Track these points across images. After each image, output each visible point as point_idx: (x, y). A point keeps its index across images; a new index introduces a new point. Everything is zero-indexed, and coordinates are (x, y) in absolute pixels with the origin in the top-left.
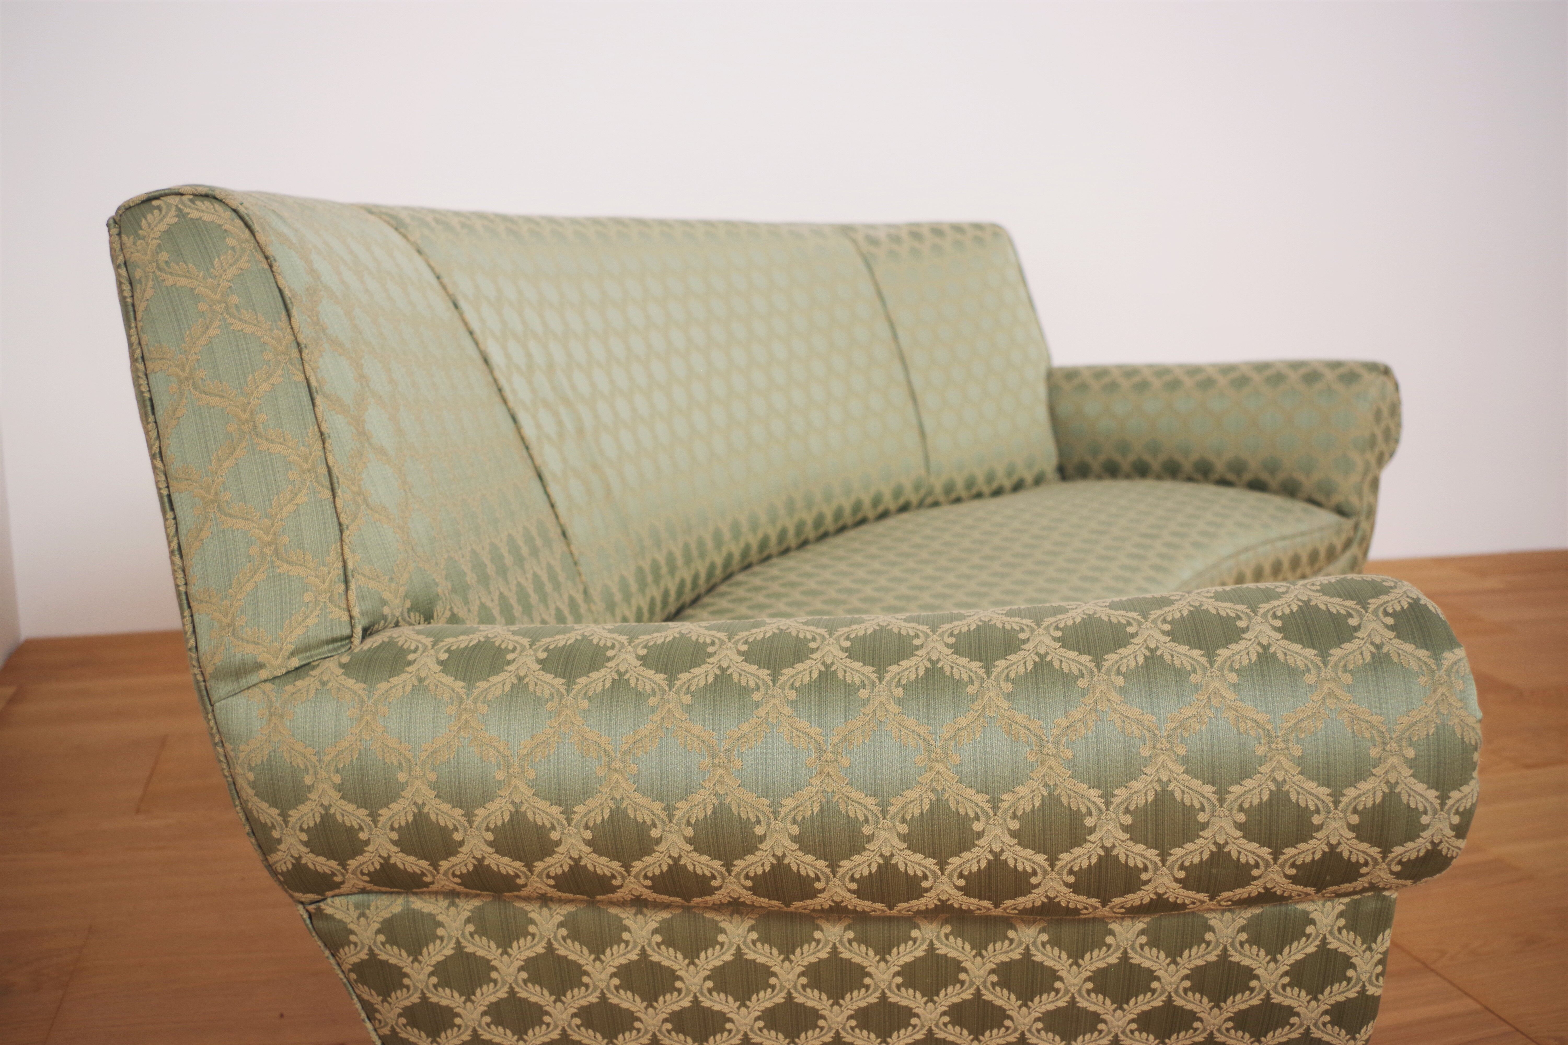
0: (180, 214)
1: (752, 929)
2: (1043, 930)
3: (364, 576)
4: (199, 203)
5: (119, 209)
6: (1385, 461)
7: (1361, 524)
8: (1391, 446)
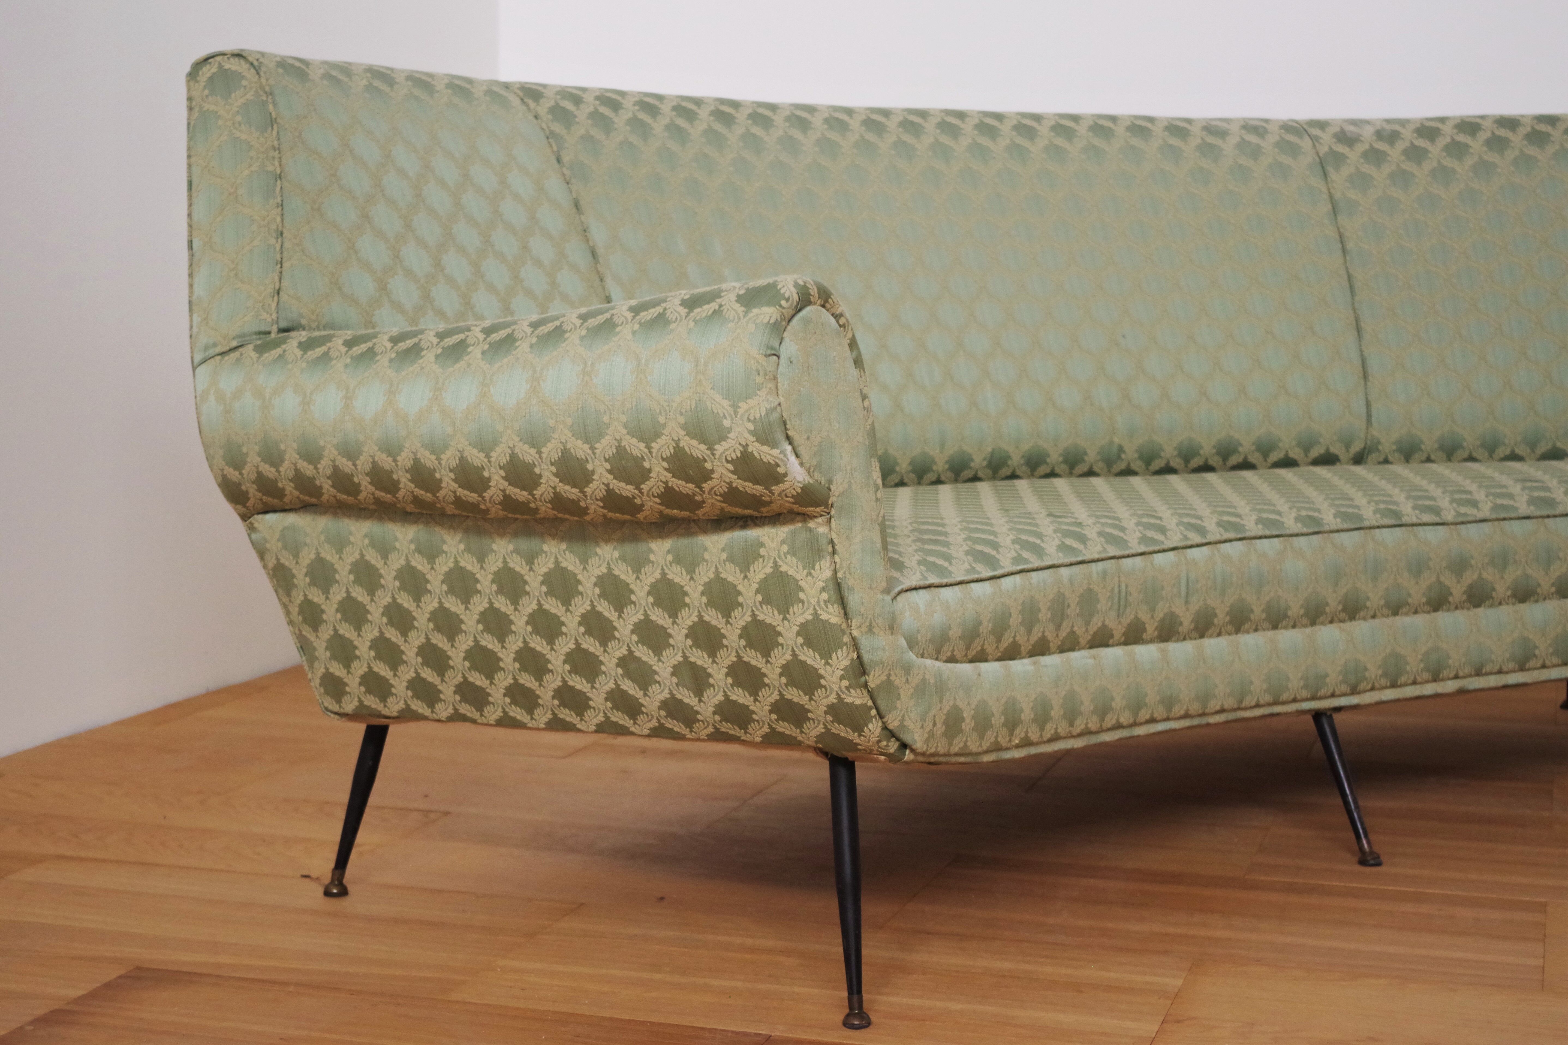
0: (220, 66)
1: (460, 542)
2: (615, 548)
3: (289, 296)
4: (232, 60)
5: (192, 65)
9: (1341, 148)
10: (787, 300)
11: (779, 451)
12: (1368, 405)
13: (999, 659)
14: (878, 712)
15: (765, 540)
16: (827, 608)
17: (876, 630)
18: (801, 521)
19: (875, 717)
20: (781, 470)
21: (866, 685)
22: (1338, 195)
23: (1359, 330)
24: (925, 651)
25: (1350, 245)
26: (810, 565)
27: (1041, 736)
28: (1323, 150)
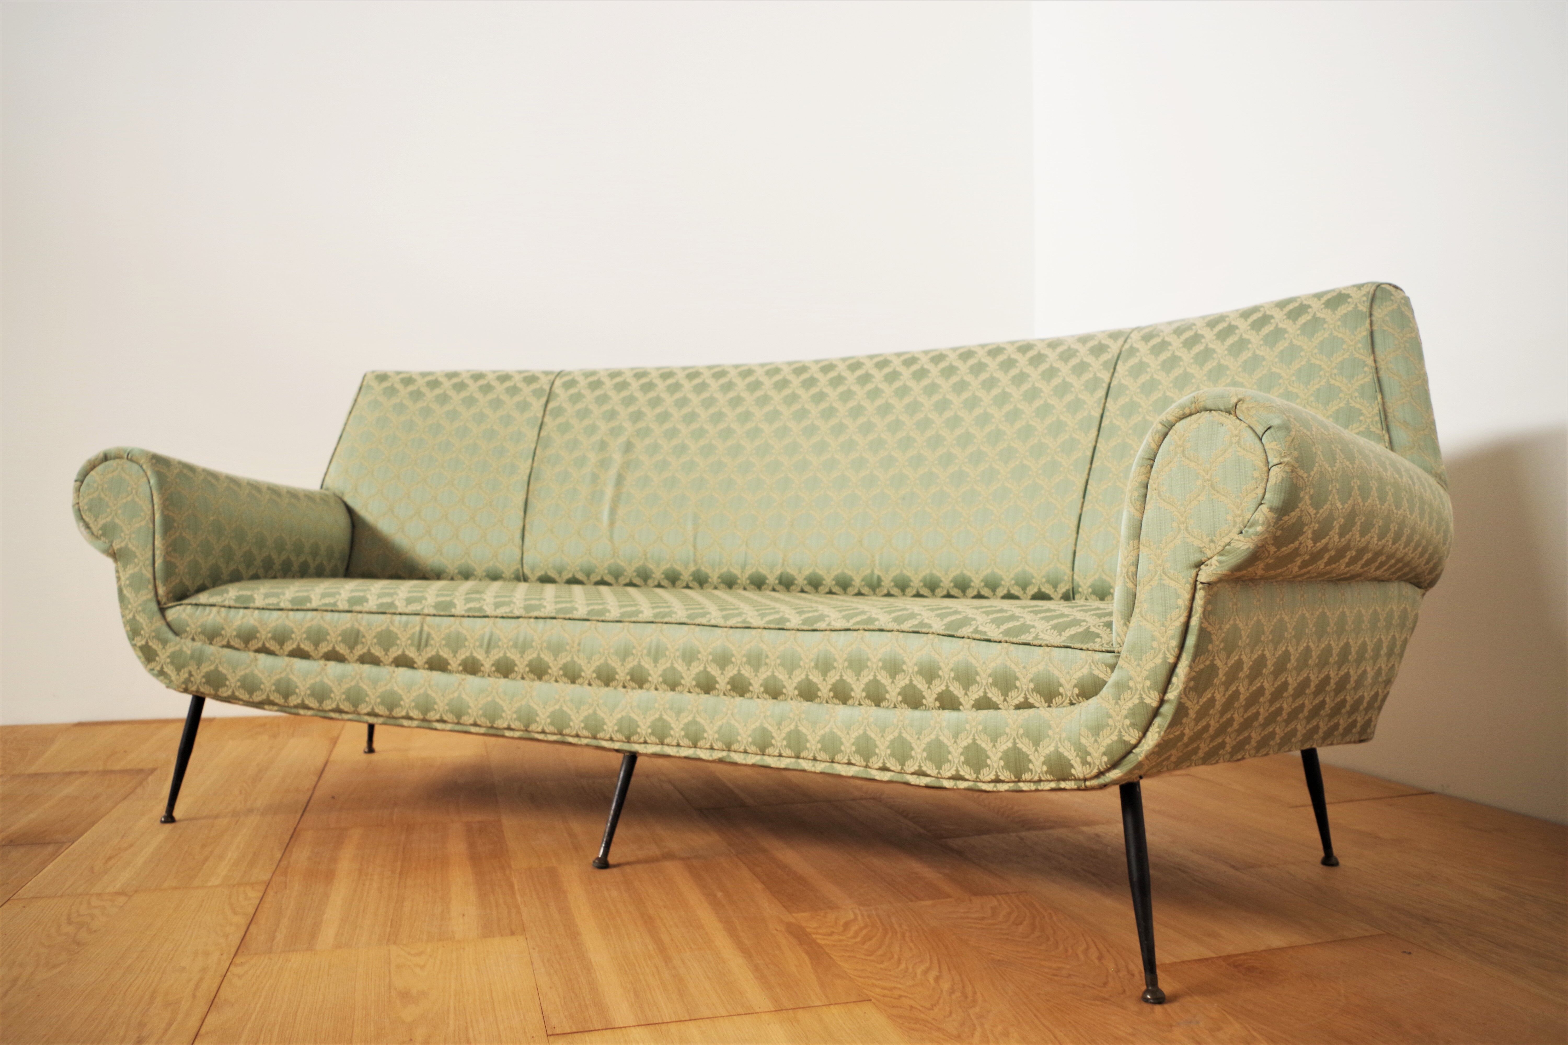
6: (1211, 565)
7: (1121, 662)
8: (1227, 540)
9: (1139, 344)
12: (1075, 553)
22: (1116, 384)
25: (1106, 423)
28: (1125, 347)
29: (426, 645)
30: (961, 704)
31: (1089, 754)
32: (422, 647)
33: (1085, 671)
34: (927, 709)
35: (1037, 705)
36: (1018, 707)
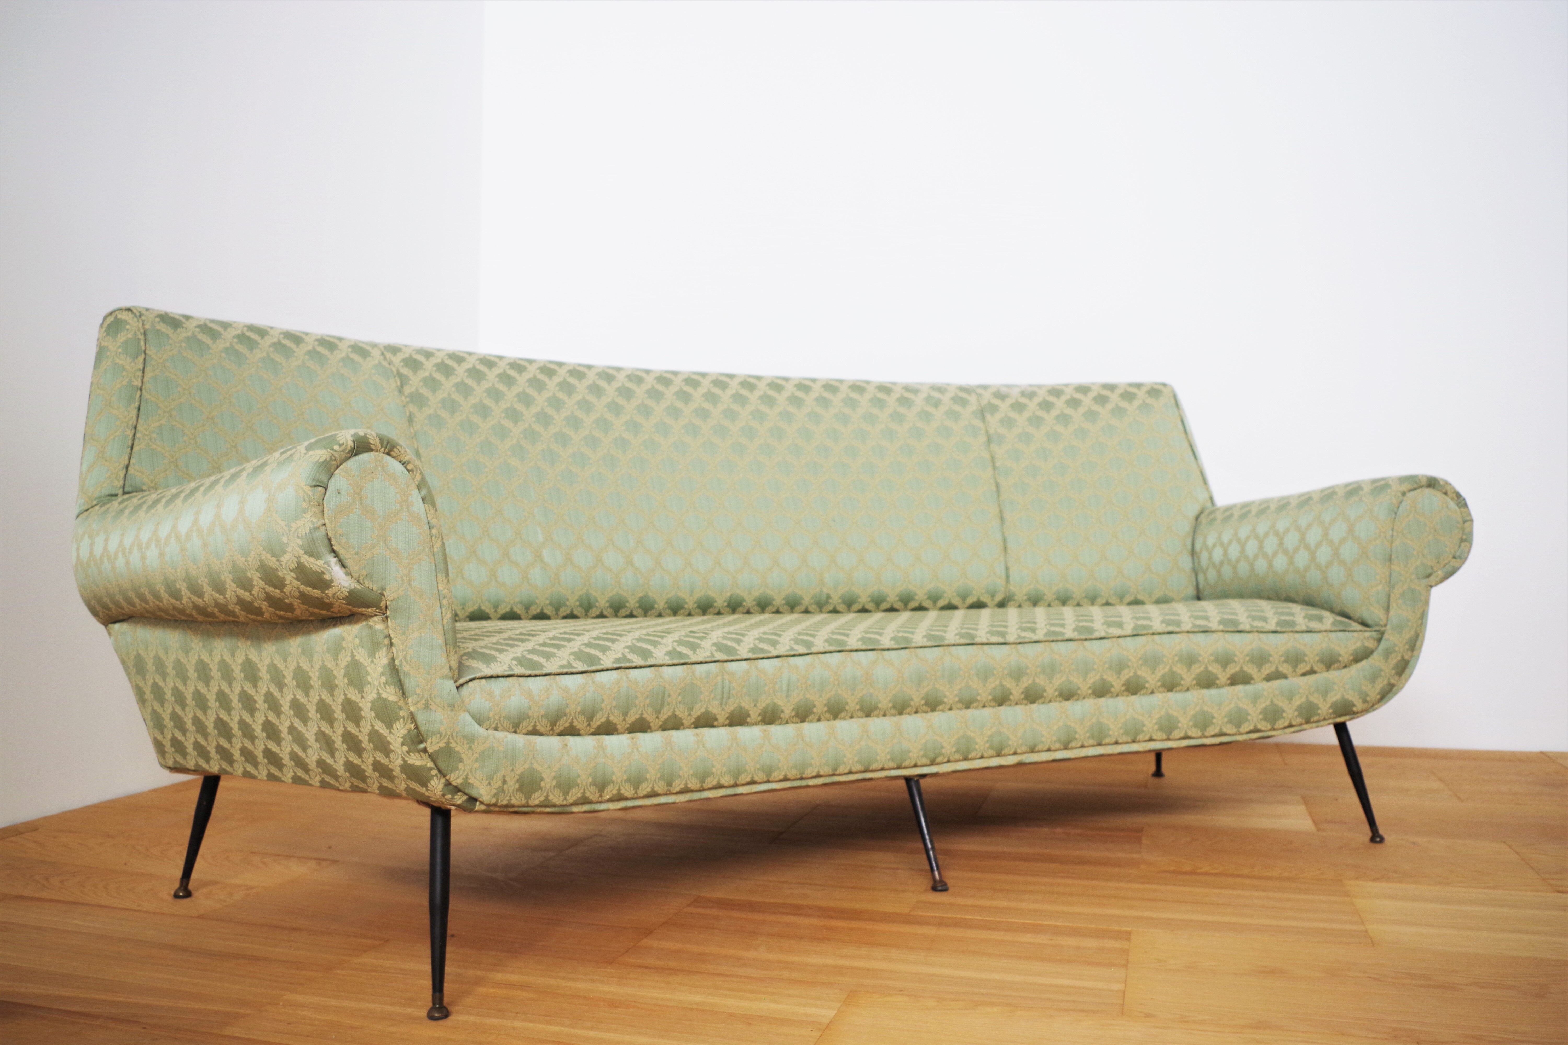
0: (119, 316)
1: (200, 642)
2: (274, 645)
6: (1437, 576)
7: (1386, 636)
8: (1446, 561)
9: (996, 402)
10: (340, 445)
11: (323, 562)
12: (1007, 569)
13: (593, 734)
14: (440, 771)
15: (345, 635)
16: (385, 688)
17: (433, 707)
18: (364, 620)
19: (436, 775)
20: (327, 577)
21: (425, 750)
22: (991, 431)
23: (1002, 519)
24: (499, 725)
25: (998, 464)
26: (372, 654)
27: (636, 793)
28: (984, 402)
29: (729, 698)
30: (1252, 679)
31: (1367, 695)
32: (724, 701)
33: (1359, 644)
34: (1218, 687)
35: (1319, 670)
36: (1304, 674)
